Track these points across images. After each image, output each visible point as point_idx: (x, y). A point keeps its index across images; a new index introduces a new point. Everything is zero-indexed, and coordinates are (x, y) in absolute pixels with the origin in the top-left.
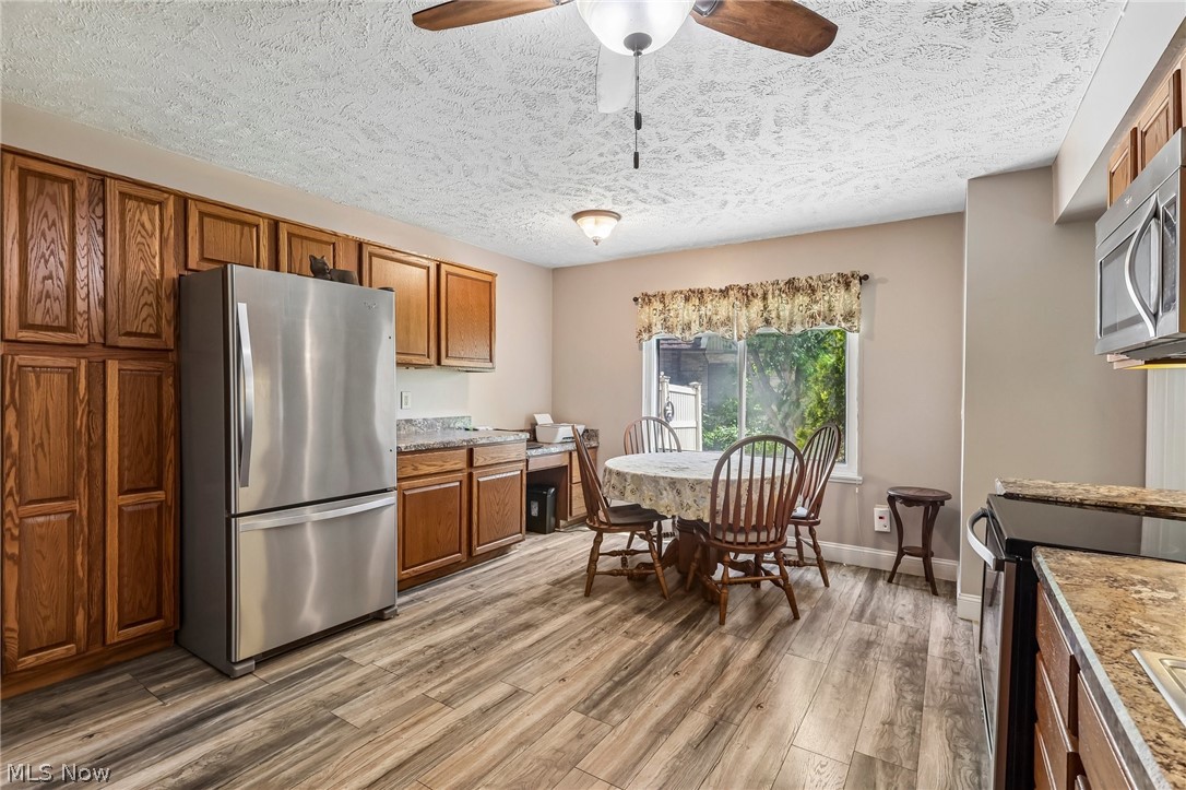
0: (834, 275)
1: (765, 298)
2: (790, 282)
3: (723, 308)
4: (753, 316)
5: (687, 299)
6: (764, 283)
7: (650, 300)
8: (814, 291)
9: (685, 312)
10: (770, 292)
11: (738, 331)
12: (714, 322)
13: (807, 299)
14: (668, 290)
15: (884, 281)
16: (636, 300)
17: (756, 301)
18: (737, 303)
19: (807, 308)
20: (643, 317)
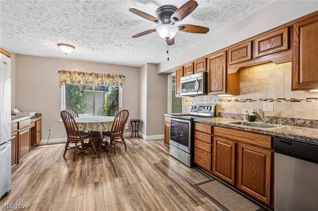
0: (118, 75)
1: (102, 78)
2: (108, 75)
3: (91, 79)
4: (99, 81)
5: (79, 74)
6: (102, 74)
7: (65, 73)
8: (113, 77)
9: (79, 78)
10: (103, 76)
11: (95, 85)
13: (112, 79)
14: (73, 70)
15: (127, 78)
16: (59, 72)
17: (99, 78)
18: (95, 78)
19: (112, 81)
20: (62, 78)
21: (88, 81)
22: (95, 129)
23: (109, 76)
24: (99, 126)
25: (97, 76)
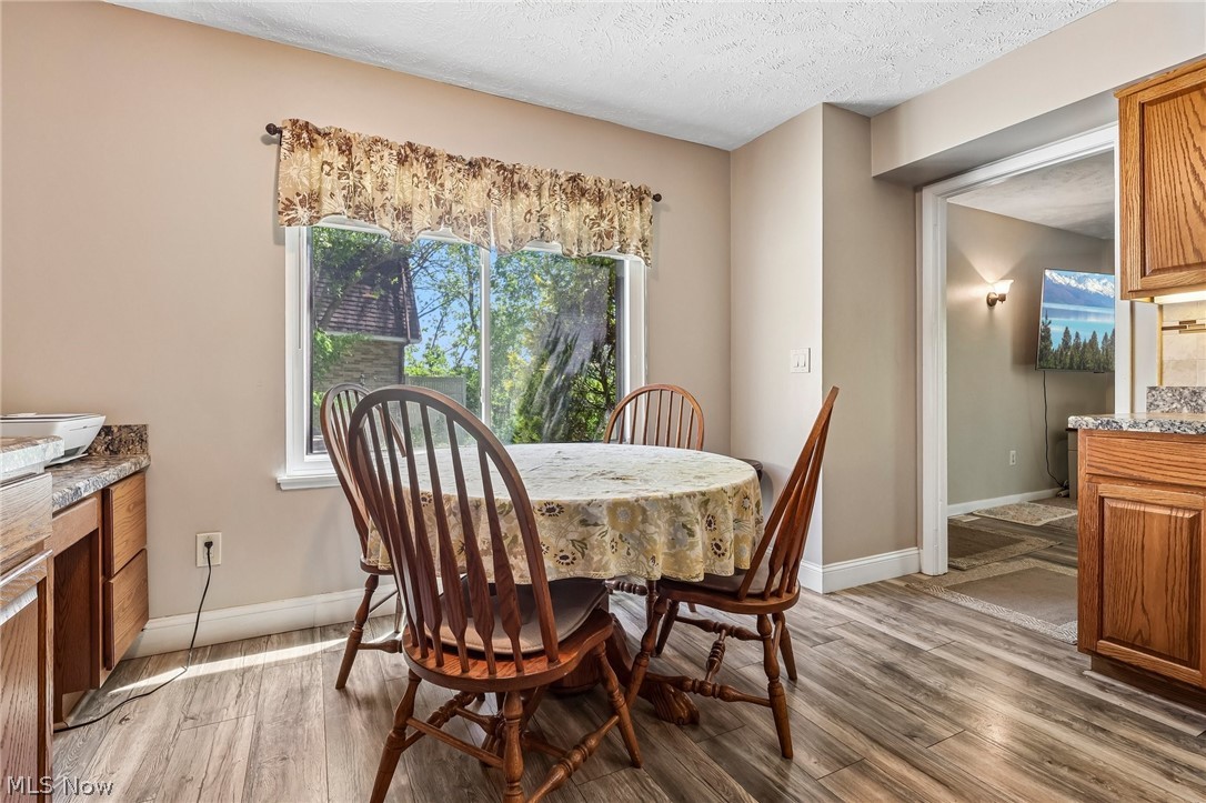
0: (627, 185)
1: (539, 195)
2: (573, 179)
3: (475, 194)
4: (520, 218)
5: (402, 160)
6: (539, 170)
7: (312, 140)
8: (602, 199)
9: (405, 185)
12: (454, 214)
13: (594, 210)
15: (671, 206)
16: (272, 129)
17: (522, 195)
18: (495, 191)
19: (595, 223)
20: (294, 173)
21: (456, 209)
23: (576, 188)
25: (513, 185)
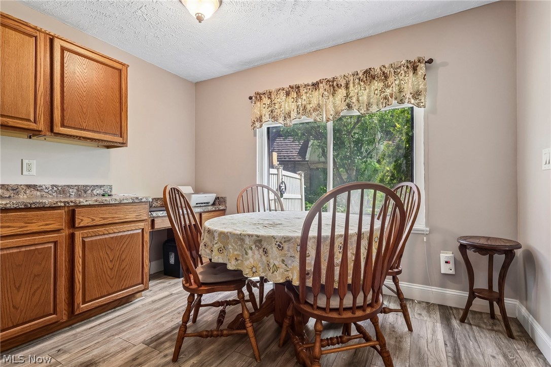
0: (404, 62)
1: (347, 87)
2: (367, 72)
3: (315, 98)
4: (338, 102)
5: (288, 94)
6: (347, 75)
7: (261, 97)
8: (386, 77)
9: (287, 104)
10: (351, 82)
11: (327, 116)
12: (308, 110)
13: (381, 85)
14: (273, 89)
15: (445, 64)
16: (251, 98)
17: (340, 90)
18: (326, 93)
19: (382, 92)
20: (255, 111)
21: (308, 107)
22: (233, 262)
23: (369, 76)
24: (247, 254)
25: (334, 87)
